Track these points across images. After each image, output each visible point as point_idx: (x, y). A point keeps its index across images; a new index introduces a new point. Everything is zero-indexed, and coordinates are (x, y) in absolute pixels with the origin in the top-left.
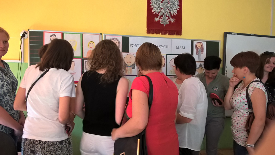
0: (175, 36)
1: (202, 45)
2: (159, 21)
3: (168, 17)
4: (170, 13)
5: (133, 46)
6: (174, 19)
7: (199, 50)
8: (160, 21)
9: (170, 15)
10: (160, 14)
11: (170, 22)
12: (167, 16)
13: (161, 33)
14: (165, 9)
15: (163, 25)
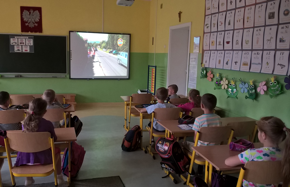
0: (38, 33)
2: (28, 25)
3: (34, 23)
4: (35, 21)
6: (37, 24)
11: (35, 26)
13: (30, 32)
14: (32, 19)
15: (31, 27)
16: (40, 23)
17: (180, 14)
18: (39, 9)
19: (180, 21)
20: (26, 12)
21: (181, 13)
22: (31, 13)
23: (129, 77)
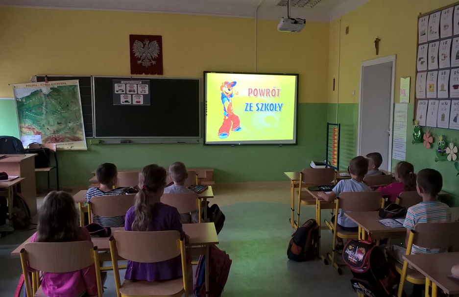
0: (156, 76)
2: (141, 64)
4: (152, 57)
6: (155, 61)
9: (151, 59)
10: (142, 58)
11: (152, 64)
12: (148, 59)
13: (144, 74)
14: (147, 53)
15: (145, 67)
16: (159, 59)
17: (377, 42)
18: (158, 39)
19: (377, 53)
20: (138, 44)
21: (380, 40)
22: (145, 44)
23: (297, 141)
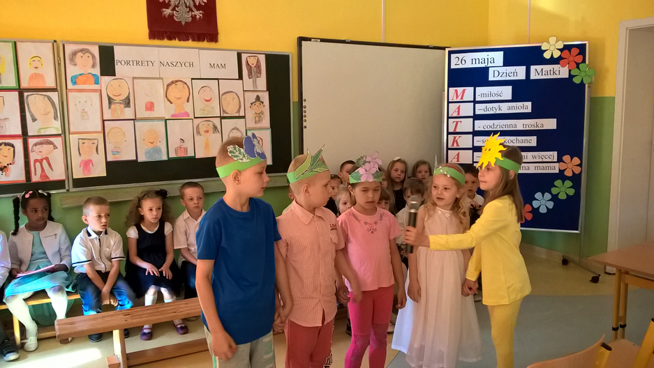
0: (205, 44)
1: (258, 61)
2: (171, 16)
3: (189, 7)
4: (194, 1)
5: (123, 63)
6: (201, 12)
7: (254, 69)
8: (173, 15)
9: (192, 4)
10: (172, 3)
11: (194, 17)
12: (186, 5)
13: (177, 39)
15: (180, 23)
